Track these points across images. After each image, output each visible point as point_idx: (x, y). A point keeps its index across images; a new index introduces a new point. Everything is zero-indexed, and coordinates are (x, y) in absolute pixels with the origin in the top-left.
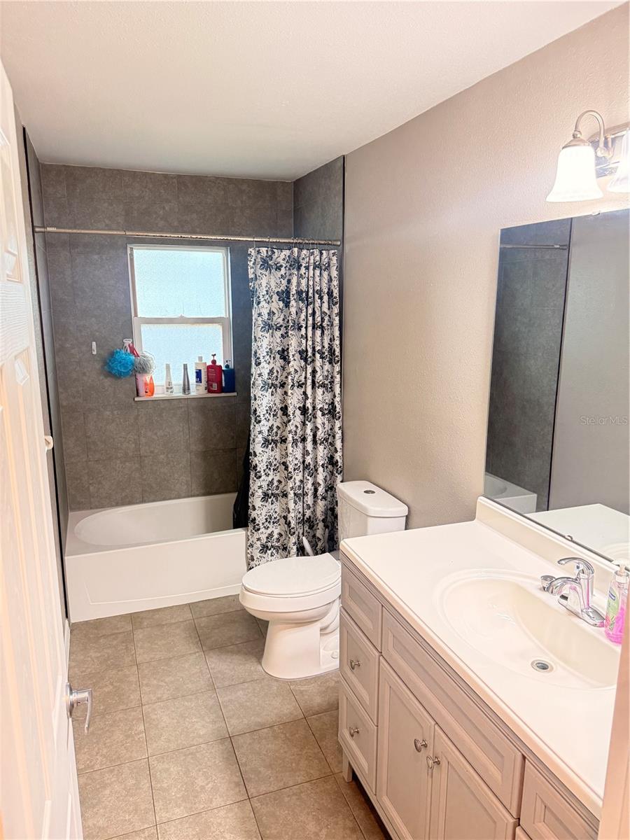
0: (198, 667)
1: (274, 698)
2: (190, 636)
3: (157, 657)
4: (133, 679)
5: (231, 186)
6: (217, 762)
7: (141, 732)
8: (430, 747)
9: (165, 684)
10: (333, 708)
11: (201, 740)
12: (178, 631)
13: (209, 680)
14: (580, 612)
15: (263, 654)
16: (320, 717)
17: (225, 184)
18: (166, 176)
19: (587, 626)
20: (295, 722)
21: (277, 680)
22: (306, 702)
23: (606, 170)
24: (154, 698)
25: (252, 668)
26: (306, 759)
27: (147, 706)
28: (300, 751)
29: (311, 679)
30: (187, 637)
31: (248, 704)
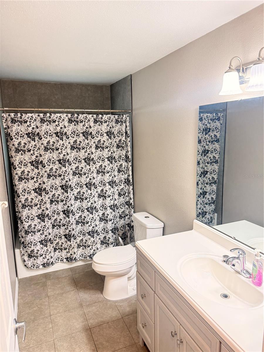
0: (75, 297)
1: (108, 309)
2: (71, 283)
3: (57, 292)
4: (46, 303)
5: (84, 88)
6: (84, 340)
7: (51, 328)
8: (178, 334)
9: (61, 305)
10: (134, 313)
11: (77, 331)
12: (66, 280)
13: (80, 303)
14: (240, 271)
15: (103, 289)
16: (129, 317)
17: (81, 87)
18: (55, 84)
19: (244, 278)
20: (118, 320)
21: (110, 301)
22: (123, 311)
23: (243, 81)
24: (56, 312)
25: (99, 296)
26: (123, 337)
27: (53, 316)
28: (121, 333)
29: (124, 300)
30: (69, 283)
31: (97, 312)
